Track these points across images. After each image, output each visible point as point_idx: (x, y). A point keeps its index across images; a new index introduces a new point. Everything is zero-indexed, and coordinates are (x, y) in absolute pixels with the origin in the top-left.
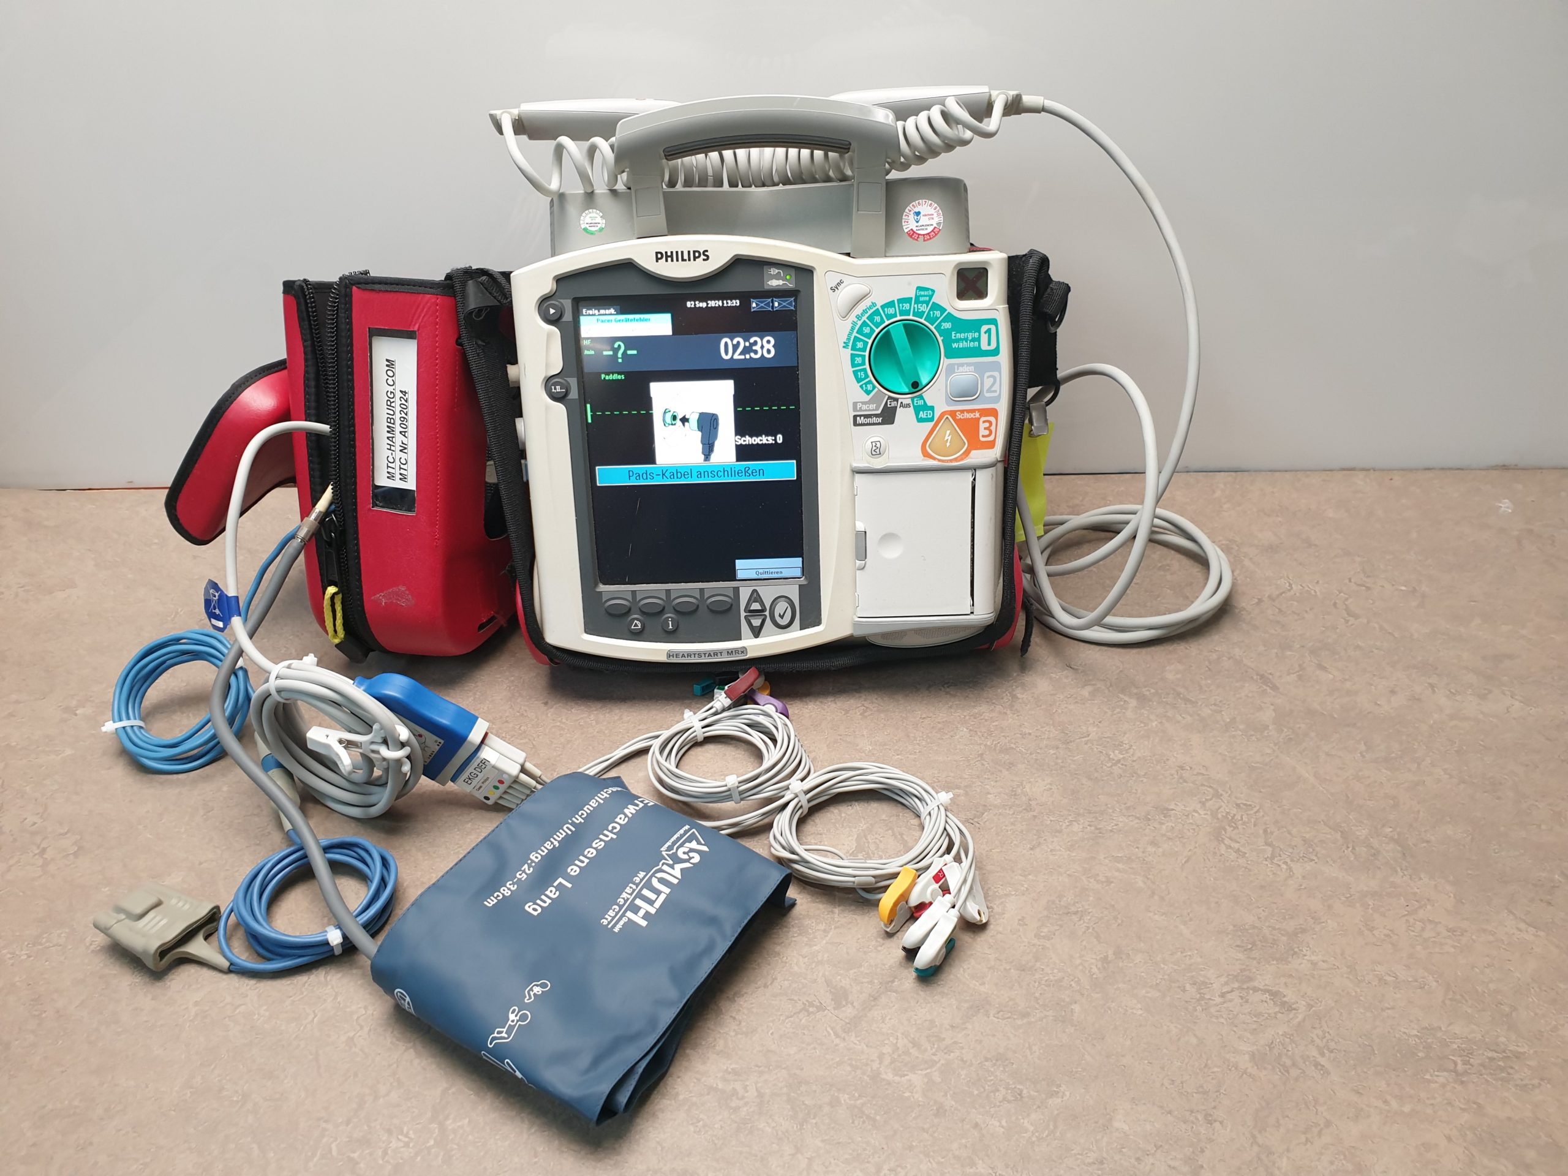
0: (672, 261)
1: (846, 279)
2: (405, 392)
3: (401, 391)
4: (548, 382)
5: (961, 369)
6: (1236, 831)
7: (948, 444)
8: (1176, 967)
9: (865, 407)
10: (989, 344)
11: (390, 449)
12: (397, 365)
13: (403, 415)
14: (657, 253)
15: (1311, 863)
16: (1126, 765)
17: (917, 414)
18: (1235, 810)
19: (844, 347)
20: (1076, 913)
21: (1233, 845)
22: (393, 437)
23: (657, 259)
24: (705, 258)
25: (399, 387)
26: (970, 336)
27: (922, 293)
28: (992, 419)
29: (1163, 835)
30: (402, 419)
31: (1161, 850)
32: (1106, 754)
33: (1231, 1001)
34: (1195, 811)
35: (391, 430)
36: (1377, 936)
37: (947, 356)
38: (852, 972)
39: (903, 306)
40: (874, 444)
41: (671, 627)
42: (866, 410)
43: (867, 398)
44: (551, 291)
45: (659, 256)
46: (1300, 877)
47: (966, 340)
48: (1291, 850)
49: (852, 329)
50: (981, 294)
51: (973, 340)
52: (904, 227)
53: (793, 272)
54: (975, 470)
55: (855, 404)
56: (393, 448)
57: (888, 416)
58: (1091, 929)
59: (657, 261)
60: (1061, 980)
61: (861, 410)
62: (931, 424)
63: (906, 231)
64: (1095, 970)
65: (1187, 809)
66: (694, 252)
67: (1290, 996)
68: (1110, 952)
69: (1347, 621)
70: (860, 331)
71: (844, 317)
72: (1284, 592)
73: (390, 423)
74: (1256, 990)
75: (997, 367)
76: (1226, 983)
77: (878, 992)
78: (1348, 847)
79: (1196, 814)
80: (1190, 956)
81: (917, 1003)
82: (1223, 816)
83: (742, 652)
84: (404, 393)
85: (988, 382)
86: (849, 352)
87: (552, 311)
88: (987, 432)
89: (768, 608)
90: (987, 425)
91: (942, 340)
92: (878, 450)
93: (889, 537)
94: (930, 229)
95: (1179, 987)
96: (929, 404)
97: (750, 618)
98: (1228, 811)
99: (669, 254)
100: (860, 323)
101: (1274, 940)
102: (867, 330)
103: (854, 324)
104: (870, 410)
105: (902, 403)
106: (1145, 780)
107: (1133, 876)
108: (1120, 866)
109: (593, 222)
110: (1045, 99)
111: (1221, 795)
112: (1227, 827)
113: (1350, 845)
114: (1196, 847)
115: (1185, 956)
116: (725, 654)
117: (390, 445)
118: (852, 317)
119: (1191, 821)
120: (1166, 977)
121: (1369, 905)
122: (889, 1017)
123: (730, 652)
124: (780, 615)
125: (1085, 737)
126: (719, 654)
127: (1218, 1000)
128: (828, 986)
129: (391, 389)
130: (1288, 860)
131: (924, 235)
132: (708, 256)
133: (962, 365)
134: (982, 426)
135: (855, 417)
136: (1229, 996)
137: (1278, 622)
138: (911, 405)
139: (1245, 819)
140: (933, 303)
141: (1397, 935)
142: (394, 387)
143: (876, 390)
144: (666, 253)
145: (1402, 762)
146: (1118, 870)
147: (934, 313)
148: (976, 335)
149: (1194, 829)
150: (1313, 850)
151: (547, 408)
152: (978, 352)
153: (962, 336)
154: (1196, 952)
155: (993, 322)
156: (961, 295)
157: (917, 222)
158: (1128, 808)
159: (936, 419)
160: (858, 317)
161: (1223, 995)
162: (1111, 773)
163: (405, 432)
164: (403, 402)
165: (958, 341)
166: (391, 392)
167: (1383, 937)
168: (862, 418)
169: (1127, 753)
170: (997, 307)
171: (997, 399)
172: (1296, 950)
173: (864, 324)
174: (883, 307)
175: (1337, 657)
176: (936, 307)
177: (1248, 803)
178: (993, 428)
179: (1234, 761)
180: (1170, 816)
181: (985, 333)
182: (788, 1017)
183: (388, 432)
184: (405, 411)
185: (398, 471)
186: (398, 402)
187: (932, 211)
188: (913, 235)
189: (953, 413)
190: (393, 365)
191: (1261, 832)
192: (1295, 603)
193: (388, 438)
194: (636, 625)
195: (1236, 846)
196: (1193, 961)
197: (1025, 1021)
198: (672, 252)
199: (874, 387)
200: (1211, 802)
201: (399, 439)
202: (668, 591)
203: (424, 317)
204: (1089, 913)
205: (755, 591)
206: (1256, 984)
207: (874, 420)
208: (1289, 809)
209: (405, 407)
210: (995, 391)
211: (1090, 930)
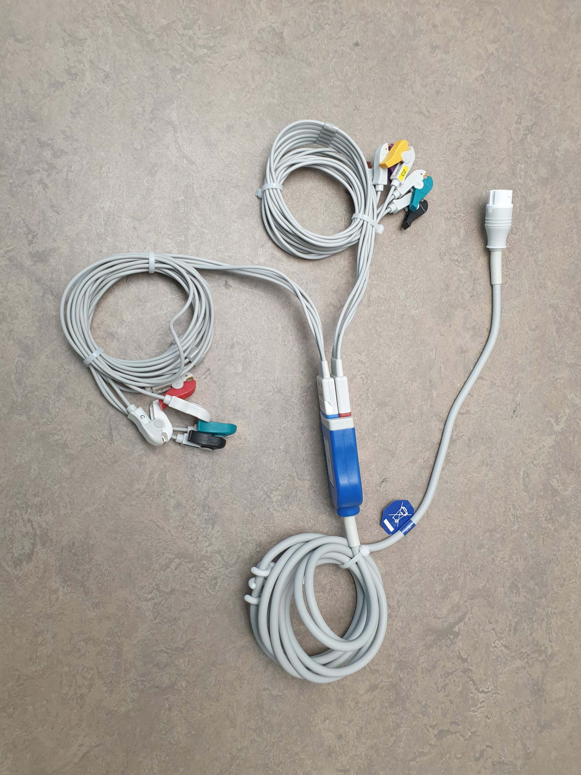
6: (188, 570)
15: (152, 617)
16: (264, 501)
18: (211, 575)
20: (111, 434)
29: (187, 514)
31: (171, 509)
32: (277, 489)
34: (210, 544)
36: (80, 643)
38: (62, 267)
46: (138, 605)
48: (165, 605)
58: (95, 442)
60: (48, 411)
64: (56, 437)
65: (213, 539)
68: (72, 452)
69: (433, 727)
72: (475, 684)
74: (34, 545)
76: (40, 526)
77: (44, 283)
78: (166, 649)
80: (66, 507)
82: (204, 564)
98: (209, 569)
101: (79, 570)
107: (145, 483)
108: (156, 476)
112: (192, 565)
113: (169, 651)
119: (200, 539)
120: (48, 486)
121: (109, 647)
127: (26, 517)
137: (434, 667)
141: (79, 658)
145: (257, 718)
146: (152, 473)
150: (165, 622)
162: (256, 489)
167: (78, 647)
169: (278, 506)
175: (387, 705)
177: (217, 588)
182: (23, 220)
191: (186, 589)
192: (460, 689)
195: (173, 566)
196: (62, 508)
197: (14, 381)
200: (219, 559)
204: (110, 444)
206: (39, 546)
208: (209, 617)
211: (93, 441)
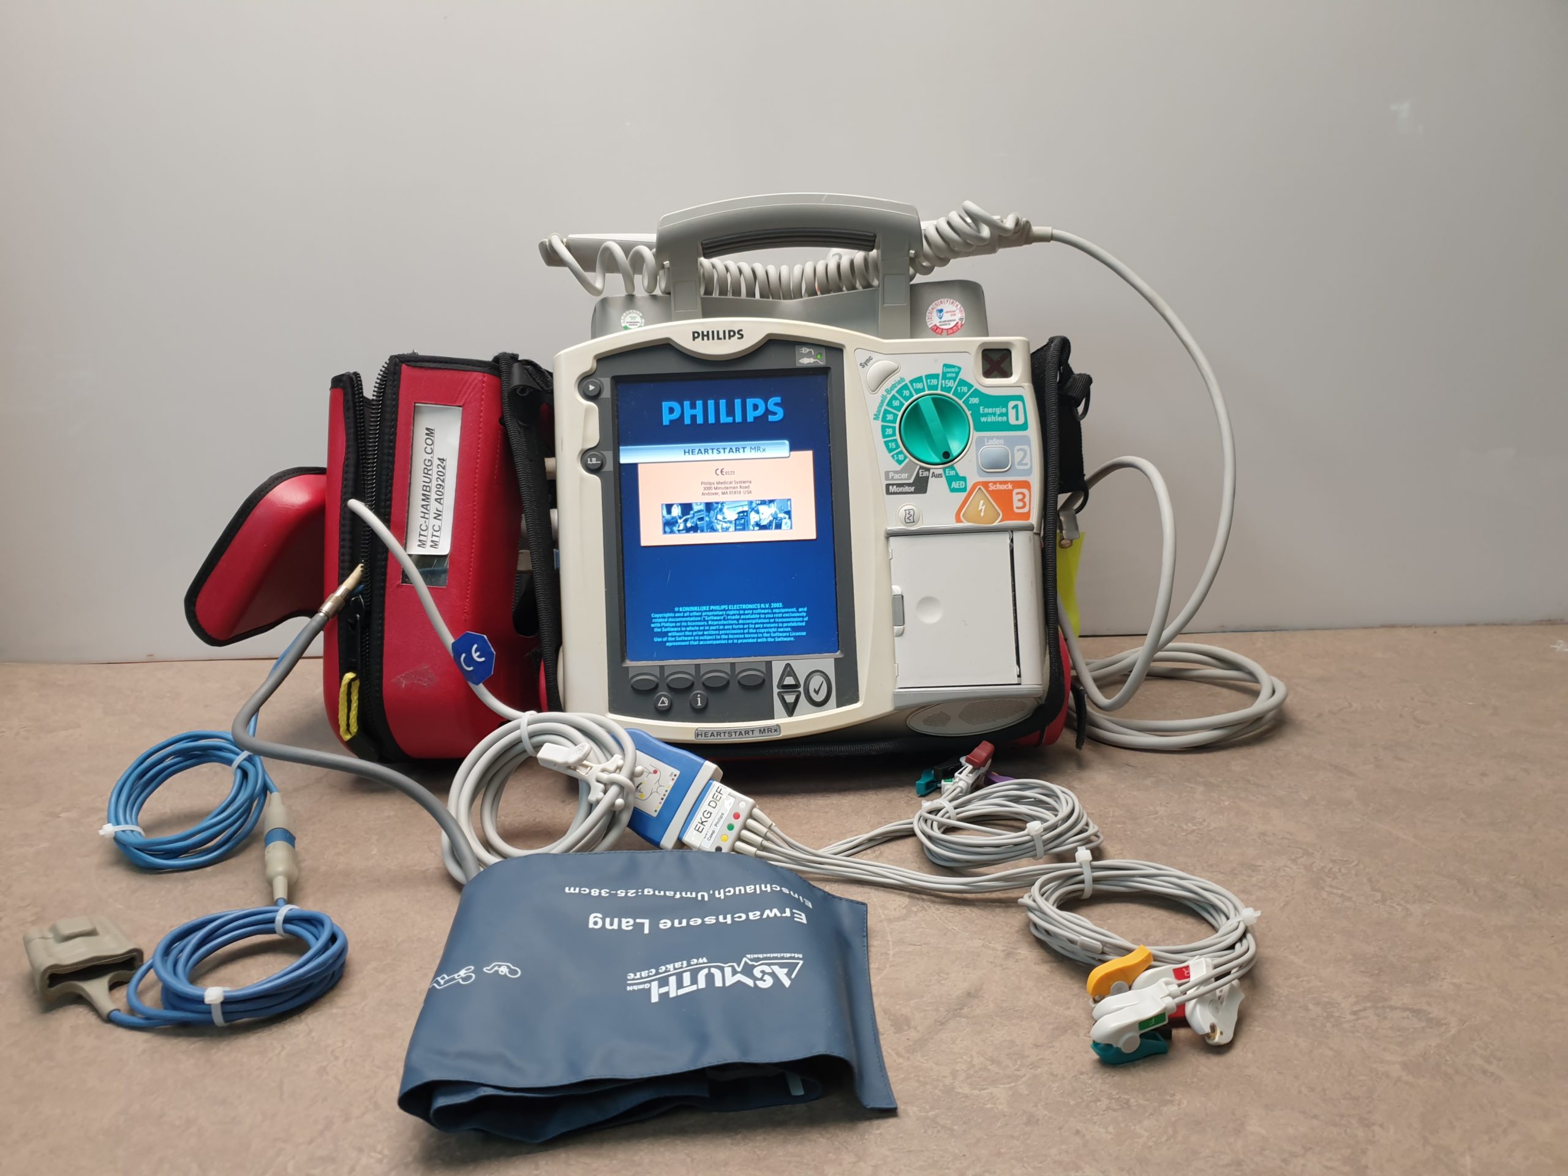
0: (708, 339)
1: (875, 356)
2: (443, 460)
3: (439, 459)
4: (585, 454)
5: (991, 442)
7: (982, 514)
8: (1292, 990)
9: (897, 476)
10: (1017, 419)
11: (424, 517)
12: (437, 434)
13: (440, 482)
14: (694, 333)
17: (950, 485)
19: (874, 419)
21: (1335, 891)
22: (427, 505)
23: (694, 338)
24: (740, 336)
25: (438, 454)
26: (998, 411)
27: (949, 370)
28: (1025, 491)
30: (438, 486)
33: (1365, 1018)
35: (426, 498)
37: (977, 429)
39: (931, 382)
40: (907, 512)
41: (699, 704)
42: (898, 479)
43: (899, 467)
44: (591, 369)
45: (696, 335)
47: (994, 414)
49: (882, 402)
50: (1007, 373)
51: (1001, 415)
52: (928, 324)
53: (823, 351)
54: (1012, 532)
55: (887, 473)
56: (426, 516)
57: (920, 485)
59: (694, 340)
61: (893, 479)
62: (965, 494)
63: (930, 326)
66: (730, 331)
67: (1436, 1012)
70: (890, 404)
71: (874, 390)
73: (426, 491)
75: (1026, 441)
79: (1287, 869)
81: (992, 1026)
83: (776, 730)
85: (1018, 456)
86: (879, 424)
87: (591, 388)
88: (1021, 504)
89: (802, 683)
90: (1020, 497)
91: (971, 414)
92: (911, 518)
93: (927, 601)
94: (953, 324)
95: (1300, 1007)
96: (961, 475)
97: (783, 694)
99: (705, 333)
100: (889, 397)
102: (896, 403)
103: (884, 397)
104: (901, 479)
105: (933, 473)
106: (1225, 844)
109: (633, 321)
110: (1053, 228)
111: (1313, 853)
114: (1293, 894)
115: (1302, 981)
116: (757, 733)
117: (425, 513)
118: (882, 391)
122: (960, 1039)
123: (762, 730)
124: (815, 690)
125: (1153, 815)
126: (751, 733)
128: (886, 1014)
129: (429, 457)
130: (1402, 902)
131: (948, 329)
132: (742, 336)
133: (992, 438)
134: (1016, 498)
135: (888, 486)
136: (1362, 1014)
138: (943, 475)
139: (1343, 870)
140: (960, 379)
142: (431, 455)
143: (907, 460)
144: (703, 332)
147: (961, 389)
148: (1004, 410)
149: (1287, 880)
151: (582, 479)
152: (1006, 426)
153: (990, 410)
154: (1313, 977)
155: (1020, 398)
156: (987, 374)
157: (941, 318)
158: (1212, 866)
159: (968, 489)
160: (888, 391)
161: (1355, 1013)
163: (441, 499)
164: (441, 469)
165: (986, 415)
166: (429, 460)
168: (895, 487)
170: (1023, 384)
171: (1029, 472)
172: (1432, 974)
173: (894, 398)
174: (912, 382)
176: (963, 383)
178: (1027, 500)
179: (1321, 828)
180: (1259, 871)
181: (1013, 408)
183: (423, 500)
184: (442, 478)
185: (430, 538)
186: (435, 469)
187: (954, 308)
188: (936, 329)
189: (986, 484)
193: (422, 506)
194: (663, 702)
198: (708, 332)
199: (906, 457)
201: (434, 506)
202: (698, 666)
203: (470, 394)
205: (788, 665)
207: (907, 489)
209: (442, 474)
210: (1026, 464)
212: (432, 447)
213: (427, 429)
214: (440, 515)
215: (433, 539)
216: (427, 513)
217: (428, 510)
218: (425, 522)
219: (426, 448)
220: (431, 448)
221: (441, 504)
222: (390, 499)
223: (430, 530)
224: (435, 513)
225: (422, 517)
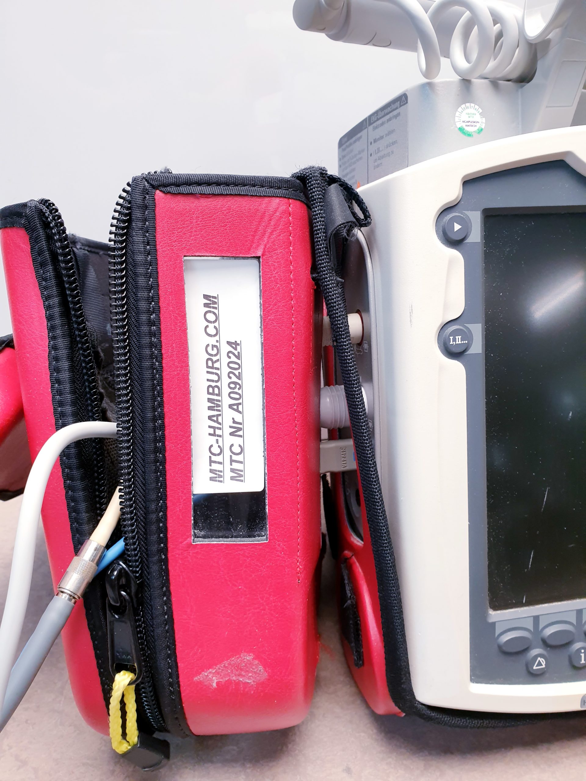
2: (236, 344)
3: (229, 343)
11: (214, 435)
12: (222, 303)
13: (234, 379)
22: (217, 416)
25: (226, 336)
30: (232, 386)
35: (214, 405)
44: (455, 199)
56: (218, 432)
73: (213, 394)
84: (234, 345)
117: (214, 428)
129: (212, 341)
142: (217, 338)
163: (238, 405)
164: (234, 359)
166: (213, 346)
183: (210, 408)
184: (236, 372)
185: (228, 467)
186: (225, 360)
190: (215, 303)
193: (210, 418)
201: (228, 416)
203: (271, 233)
209: (237, 366)
212: (216, 324)
213: (206, 297)
214: (240, 429)
215: (233, 467)
216: (220, 429)
217: (220, 424)
218: (217, 441)
219: (207, 327)
220: (215, 327)
221: (240, 412)
222: (162, 416)
223: (227, 453)
224: (231, 427)
225: (210, 434)
